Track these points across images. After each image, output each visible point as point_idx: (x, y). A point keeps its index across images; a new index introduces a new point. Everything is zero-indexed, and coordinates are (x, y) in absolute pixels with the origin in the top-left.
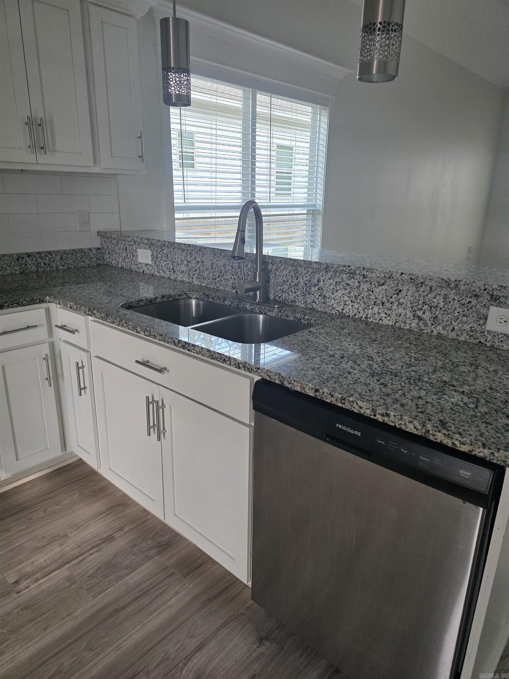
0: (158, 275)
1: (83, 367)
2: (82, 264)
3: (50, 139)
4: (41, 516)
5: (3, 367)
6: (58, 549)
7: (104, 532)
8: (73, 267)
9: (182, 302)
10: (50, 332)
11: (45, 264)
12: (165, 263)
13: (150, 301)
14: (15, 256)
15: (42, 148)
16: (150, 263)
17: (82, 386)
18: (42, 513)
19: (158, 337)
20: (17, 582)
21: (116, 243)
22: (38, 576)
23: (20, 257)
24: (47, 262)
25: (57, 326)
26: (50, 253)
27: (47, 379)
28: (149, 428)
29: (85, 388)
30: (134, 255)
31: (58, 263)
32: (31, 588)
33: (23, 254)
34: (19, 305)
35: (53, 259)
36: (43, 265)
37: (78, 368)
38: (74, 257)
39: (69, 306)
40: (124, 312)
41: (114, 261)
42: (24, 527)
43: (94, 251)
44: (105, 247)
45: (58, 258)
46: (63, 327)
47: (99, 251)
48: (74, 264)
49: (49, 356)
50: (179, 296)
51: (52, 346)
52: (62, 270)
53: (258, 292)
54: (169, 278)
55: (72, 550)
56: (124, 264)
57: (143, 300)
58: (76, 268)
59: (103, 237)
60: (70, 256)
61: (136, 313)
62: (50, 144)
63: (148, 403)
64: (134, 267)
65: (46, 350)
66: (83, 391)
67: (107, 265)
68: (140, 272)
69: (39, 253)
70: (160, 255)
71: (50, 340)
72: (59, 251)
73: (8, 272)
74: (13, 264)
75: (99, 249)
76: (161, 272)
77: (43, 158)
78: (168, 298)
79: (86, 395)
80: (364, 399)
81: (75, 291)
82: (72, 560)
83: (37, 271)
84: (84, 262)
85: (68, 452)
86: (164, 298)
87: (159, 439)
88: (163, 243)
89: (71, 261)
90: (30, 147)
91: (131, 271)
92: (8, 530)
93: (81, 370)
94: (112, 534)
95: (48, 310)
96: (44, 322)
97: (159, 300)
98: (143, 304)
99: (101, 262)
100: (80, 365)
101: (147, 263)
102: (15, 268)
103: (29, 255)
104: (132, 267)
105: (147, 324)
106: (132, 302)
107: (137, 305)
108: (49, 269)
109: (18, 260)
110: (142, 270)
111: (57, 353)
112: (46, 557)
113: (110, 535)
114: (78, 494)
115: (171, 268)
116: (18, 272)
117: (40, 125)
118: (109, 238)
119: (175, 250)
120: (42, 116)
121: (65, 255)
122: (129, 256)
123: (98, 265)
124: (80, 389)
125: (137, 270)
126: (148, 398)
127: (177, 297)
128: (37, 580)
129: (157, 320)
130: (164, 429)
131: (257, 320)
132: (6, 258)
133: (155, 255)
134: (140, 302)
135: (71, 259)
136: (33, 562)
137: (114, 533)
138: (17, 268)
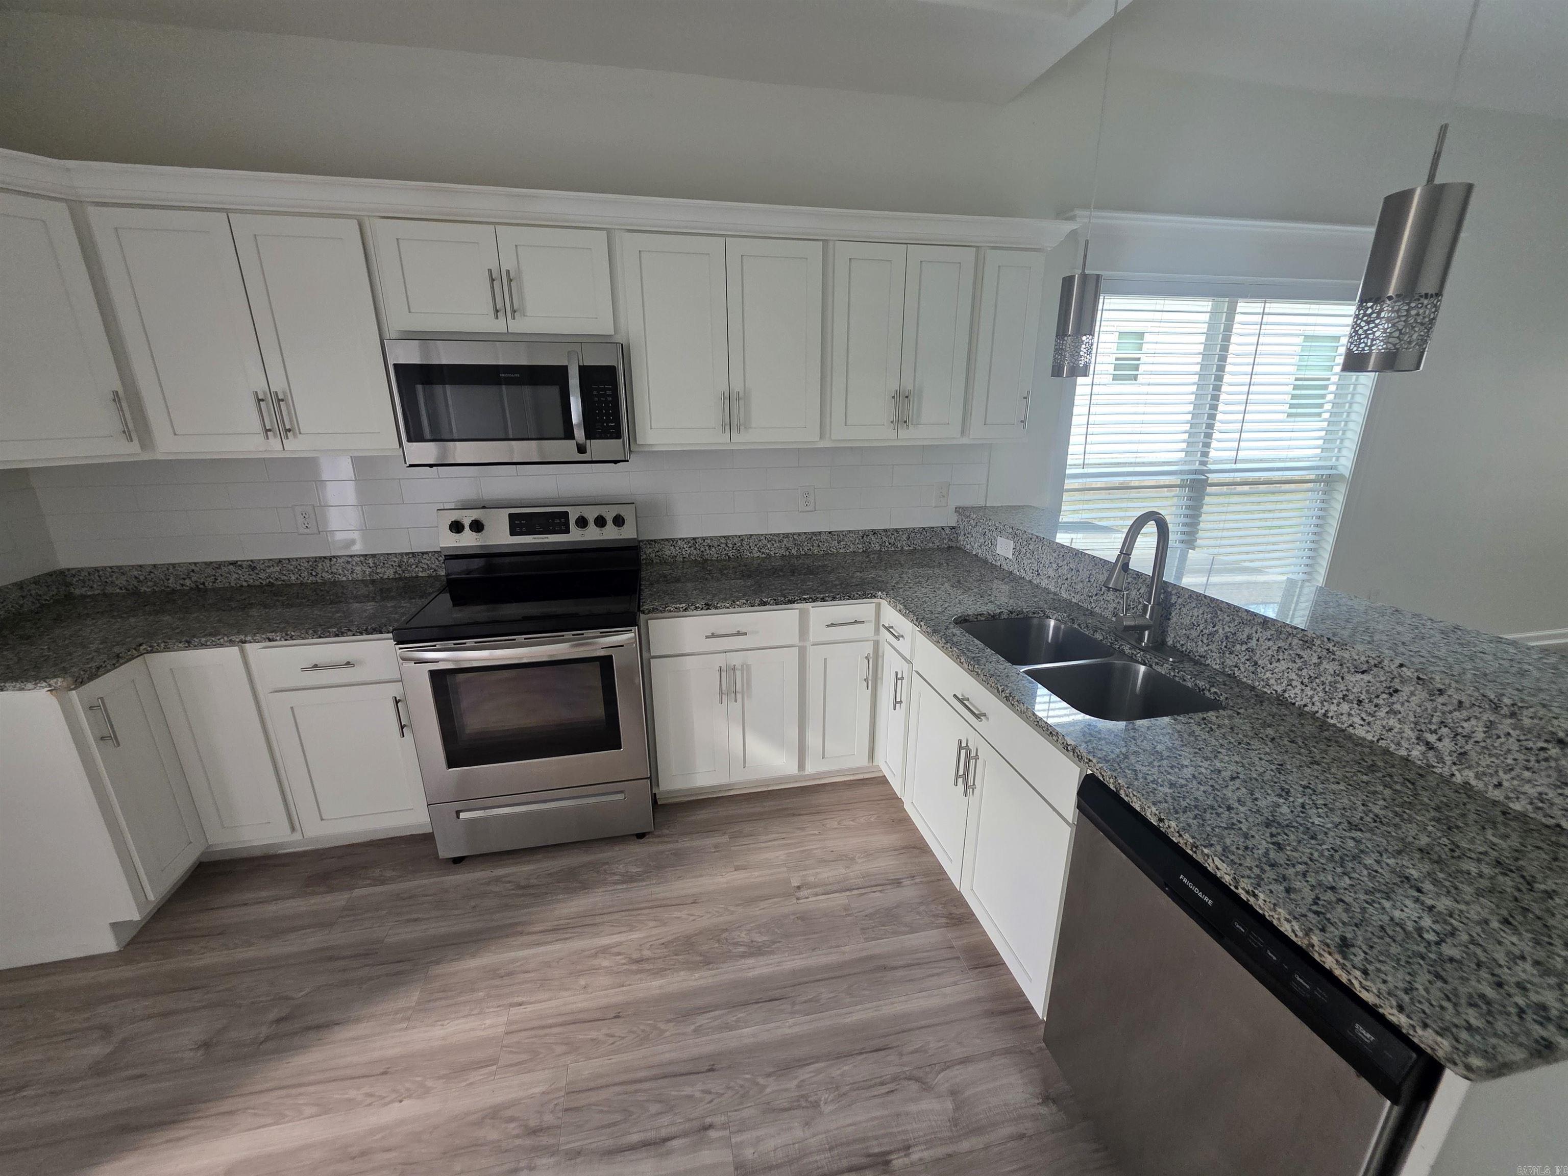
0: (1018, 574)
1: (902, 678)
2: (931, 545)
3: (915, 410)
4: (835, 827)
5: (825, 659)
6: (843, 871)
7: (892, 873)
8: (919, 548)
9: (1035, 621)
10: (877, 631)
11: (890, 544)
12: (1029, 561)
13: (993, 616)
14: (860, 532)
15: (905, 422)
16: (1011, 557)
17: (898, 700)
18: (836, 823)
19: (982, 676)
20: (799, 887)
21: (974, 524)
22: (818, 890)
23: (865, 534)
24: (892, 541)
25: (883, 625)
26: (897, 531)
27: (865, 680)
28: (957, 776)
29: (901, 702)
30: (993, 544)
31: (904, 542)
32: (810, 899)
33: (868, 531)
34: (850, 598)
35: (899, 538)
36: (887, 544)
37: (897, 679)
38: (923, 536)
39: (898, 609)
40: (954, 631)
41: (969, 546)
42: (816, 832)
43: (948, 531)
44: (962, 527)
45: (904, 537)
46: (887, 629)
47: (953, 530)
48: (922, 545)
49: (871, 656)
50: (1034, 613)
51: (876, 644)
52: (907, 551)
53: (1147, 633)
54: (1030, 581)
55: (856, 879)
56: (980, 551)
57: (983, 614)
58: (924, 550)
59: (960, 514)
60: (918, 535)
61: (967, 635)
62: (914, 417)
63: (960, 747)
64: (990, 559)
65: (869, 648)
66: (898, 705)
67: (959, 549)
68: (996, 566)
69: (885, 531)
70: (1024, 550)
71: (875, 638)
72: (907, 529)
73: (851, 550)
74: (857, 541)
75: (954, 528)
76: (1022, 571)
77: (904, 433)
78: (1017, 616)
79: (901, 710)
80: (1228, 857)
81: (910, 588)
82: (854, 889)
83: (880, 551)
84: (933, 543)
85: (875, 764)
86: (1012, 614)
87: (965, 794)
88: (1030, 536)
89: (919, 541)
90: (892, 422)
91: (985, 562)
92: (803, 829)
93: (899, 682)
94: (900, 879)
95: (878, 606)
96: (873, 619)
97: (1004, 616)
99: (954, 544)
100: (899, 676)
101: (1007, 556)
102: (858, 545)
103: (874, 532)
104: (988, 557)
105: (973, 655)
106: (969, 615)
107: (973, 622)
108: (893, 549)
109: (863, 537)
110: (998, 564)
111: (880, 653)
112: (830, 874)
113: (898, 879)
114: (875, 816)
115: (1036, 569)
116: (861, 551)
117: (907, 397)
118: (967, 517)
119: (1044, 548)
120: (910, 387)
121: (913, 534)
122: (986, 543)
123: (950, 548)
124: (896, 702)
125: (994, 562)
126: (960, 742)
127: (1030, 615)
128: (817, 895)
129: (989, 650)
130: (974, 784)
131: (1137, 673)
132: (851, 535)
133: (1018, 548)
134: (979, 617)
135: (919, 539)
136: (817, 873)
137: (902, 879)
138: (860, 546)
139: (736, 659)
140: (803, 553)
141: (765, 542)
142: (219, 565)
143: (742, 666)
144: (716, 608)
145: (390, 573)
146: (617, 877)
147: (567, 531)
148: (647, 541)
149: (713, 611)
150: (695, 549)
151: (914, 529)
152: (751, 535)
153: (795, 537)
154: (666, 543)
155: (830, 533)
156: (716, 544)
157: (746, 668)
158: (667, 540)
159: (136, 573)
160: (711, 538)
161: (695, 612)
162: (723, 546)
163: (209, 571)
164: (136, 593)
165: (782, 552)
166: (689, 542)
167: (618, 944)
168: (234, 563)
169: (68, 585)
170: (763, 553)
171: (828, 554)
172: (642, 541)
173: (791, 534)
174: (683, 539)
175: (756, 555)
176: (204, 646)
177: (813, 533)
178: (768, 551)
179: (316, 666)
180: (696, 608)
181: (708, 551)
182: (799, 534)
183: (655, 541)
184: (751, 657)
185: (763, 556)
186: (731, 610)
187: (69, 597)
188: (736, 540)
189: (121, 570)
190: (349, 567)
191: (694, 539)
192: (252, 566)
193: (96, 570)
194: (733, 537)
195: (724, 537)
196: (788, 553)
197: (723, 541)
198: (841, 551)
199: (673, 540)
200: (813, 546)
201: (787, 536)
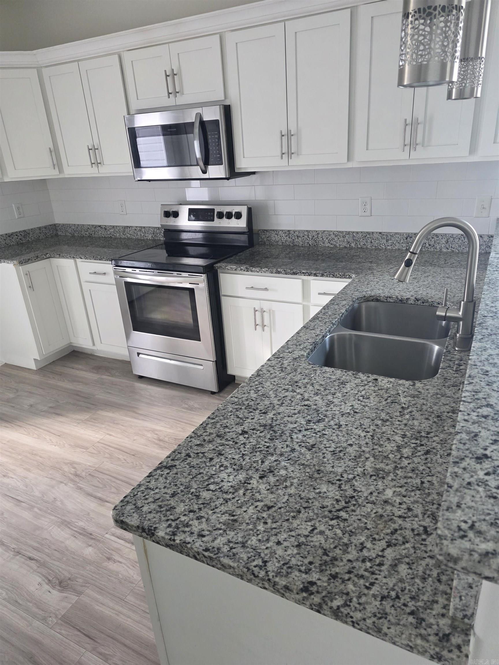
8: (457, 251)
11: (429, 245)
14: (405, 235)
24: (432, 243)
31: (443, 245)
33: (412, 233)
35: (438, 241)
36: (427, 245)
38: (460, 241)
45: (444, 241)
48: (459, 249)
60: (456, 240)
72: (446, 235)
74: (402, 241)
75: (492, 236)
77: (415, 154)
78: (423, 303)
86: (418, 301)
89: (457, 245)
98: (391, 301)
99: (489, 251)
102: (403, 245)
107: (385, 301)
108: (432, 250)
109: (407, 238)
116: (404, 249)
121: (452, 239)
132: (397, 236)
135: (457, 243)
138: (404, 245)
139: (266, 306)
140: (359, 246)
141: (333, 236)
142: (96, 227)
143: (270, 310)
144: (252, 271)
145: (150, 237)
146: (186, 406)
147: (213, 220)
148: (262, 230)
149: (250, 273)
150: (289, 237)
151: (453, 235)
152: (324, 231)
153: (354, 234)
154: (273, 232)
155: (380, 233)
156: (302, 235)
157: (271, 312)
158: (273, 230)
159: (73, 227)
160: (299, 231)
161: (241, 272)
162: (306, 237)
163: (93, 229)
164: (73, 236)
165: (345, 244)
166: (286, 233)
167: (160, 431)
168: (100, 226)
169: (57, 230)
170: (332, 244)
171: (379, 249)
172: (260, 230)
173: (351, 232)
174: (283, 231)
175: (327, 245)
176: (63, 257)
177: (367, 232)
178: (335, 243)
179: (95, 273)
180: (241, 270)
181: (297, 240)
182: (357, 233)
183: (267, 231)
184: (275, 306)
185: (332, 246)
186: (260, 274)
187: (57, 235)
188: (314, 234)
189: (69, 226)
190: (136, 232)
191: (289, 231)
192: (105, 228)
193: (63, 225)
194: (312, 231)
195: (307, 231)
196: (348, 246)
197: (306, 233)
198: (389, 247)
199: (276, 231)
200: (367, 242)
201: (348, 233)
